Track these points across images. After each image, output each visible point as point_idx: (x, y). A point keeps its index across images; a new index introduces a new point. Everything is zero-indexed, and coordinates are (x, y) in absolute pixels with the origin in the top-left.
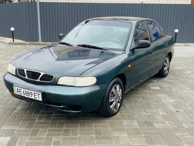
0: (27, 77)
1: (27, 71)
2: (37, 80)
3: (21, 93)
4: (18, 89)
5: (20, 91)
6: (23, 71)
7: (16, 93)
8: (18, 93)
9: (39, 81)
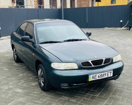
0: (93, 66)
1: (91, 62)
2: (102, 65)
3: (95, 78)
4: (93, 76)
5: (95, 77)
6: (88, 62)
7: (91, 80)
8: (93, 79)
9: (103, 64)
